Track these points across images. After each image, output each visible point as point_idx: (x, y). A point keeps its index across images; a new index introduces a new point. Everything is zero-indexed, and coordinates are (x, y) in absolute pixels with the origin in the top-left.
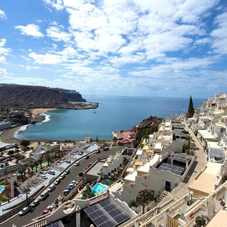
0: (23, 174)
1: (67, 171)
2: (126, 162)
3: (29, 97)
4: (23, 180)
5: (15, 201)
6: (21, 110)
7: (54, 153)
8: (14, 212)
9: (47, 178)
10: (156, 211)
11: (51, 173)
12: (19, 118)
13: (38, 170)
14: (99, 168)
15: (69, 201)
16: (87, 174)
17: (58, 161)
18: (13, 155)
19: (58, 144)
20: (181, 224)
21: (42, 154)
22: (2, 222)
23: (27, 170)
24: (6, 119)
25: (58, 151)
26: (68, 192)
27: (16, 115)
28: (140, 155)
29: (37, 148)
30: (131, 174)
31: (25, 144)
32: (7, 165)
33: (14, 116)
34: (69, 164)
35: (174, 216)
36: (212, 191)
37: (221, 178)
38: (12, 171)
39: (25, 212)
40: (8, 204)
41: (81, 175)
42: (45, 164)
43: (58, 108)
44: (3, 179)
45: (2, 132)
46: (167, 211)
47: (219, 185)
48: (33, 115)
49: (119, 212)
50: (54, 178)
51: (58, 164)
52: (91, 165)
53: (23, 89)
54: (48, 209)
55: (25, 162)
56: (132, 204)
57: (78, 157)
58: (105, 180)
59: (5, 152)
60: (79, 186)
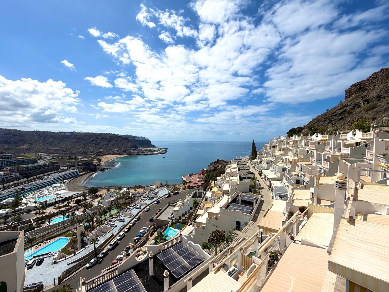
0: (91, 223)
1: (137, 217)
2: (196, 205)
3: (98, 144)
4: (91, 229)
5: (82, 253)
6: (90, 157)
7: (124, 199)
8: (80, 265)
9: (116, 226)
10: (230, 250)
11: (121, 220)
12: (88, 166)
13: (106, 218)
14: (170, 212)
15: (139, 248)
16: (158, 219)
17: (128, 207)
18: (80, 204)
19: (127, 191)
20: (255, 261)
21: (111, 201)
22: (67, 277)
23: (95, 219)
24: (74, 167)
25: (127, 198)
26: (138, 240)
27: (85, 163)
28: (210, 197)
29: (106, 195)
30: (202, 216)
31: (94, 192)
32: (73, 214)
33: (82, 163)
34: (139, 210)
35: (247, 254)
36: (280, 227)
37: (287, 214)
38: (78, 221)
39: (93, 264)
40: (74, 257)
41: (152, 220)
42: (114, 212)
43: (128, 154)
44: (69, 230)
45: (69, 181)
46: (241, 249)
47: (286, 221)
48: (102, 162)
49: (193, 255)
50: (124, 225)
51: (128, 210)
52: (162, 209)
53: (92, 136)
54: (117, 259)
55: (93, 210)
56: (205, 246)
57: (148, 202)
58: (176, 224)
59: (71, 201)
60: (150, 232)
